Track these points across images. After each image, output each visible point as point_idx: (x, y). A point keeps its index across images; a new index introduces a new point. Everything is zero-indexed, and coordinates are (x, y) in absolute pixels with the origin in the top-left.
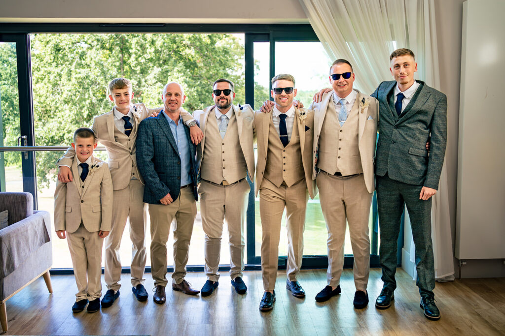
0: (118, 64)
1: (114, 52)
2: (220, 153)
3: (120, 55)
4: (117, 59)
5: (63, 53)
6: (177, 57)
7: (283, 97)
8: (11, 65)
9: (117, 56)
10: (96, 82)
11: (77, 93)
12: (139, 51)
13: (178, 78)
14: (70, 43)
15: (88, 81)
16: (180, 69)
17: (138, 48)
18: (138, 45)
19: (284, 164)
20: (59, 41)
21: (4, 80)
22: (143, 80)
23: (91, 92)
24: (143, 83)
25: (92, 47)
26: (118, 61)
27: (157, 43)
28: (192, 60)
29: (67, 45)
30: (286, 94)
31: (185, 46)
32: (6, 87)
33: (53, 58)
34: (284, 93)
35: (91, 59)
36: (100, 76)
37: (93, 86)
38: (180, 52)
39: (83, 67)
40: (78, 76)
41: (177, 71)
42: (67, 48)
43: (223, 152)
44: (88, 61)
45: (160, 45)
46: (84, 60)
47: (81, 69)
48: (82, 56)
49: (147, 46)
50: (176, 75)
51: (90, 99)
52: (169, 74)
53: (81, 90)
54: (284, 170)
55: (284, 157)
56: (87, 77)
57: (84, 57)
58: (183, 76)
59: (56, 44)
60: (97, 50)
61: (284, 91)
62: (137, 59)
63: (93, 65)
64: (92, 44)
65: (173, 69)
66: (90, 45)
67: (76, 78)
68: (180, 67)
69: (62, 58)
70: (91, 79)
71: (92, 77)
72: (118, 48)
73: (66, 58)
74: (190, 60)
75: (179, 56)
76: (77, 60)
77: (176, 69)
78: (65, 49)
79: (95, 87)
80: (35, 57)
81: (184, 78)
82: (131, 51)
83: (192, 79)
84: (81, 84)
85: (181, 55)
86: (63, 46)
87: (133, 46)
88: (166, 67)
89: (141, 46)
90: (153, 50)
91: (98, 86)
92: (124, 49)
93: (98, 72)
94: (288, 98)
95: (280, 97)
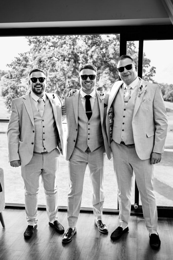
0: (72, 69)
1: (70, 62)
2: (41, 127)
3: (74, 64)
4: (72, 67)
5: (43, 63)
6: (106, 65)
7: (88, 82)
8: (17, 70)
9: (72, 65)
10: (60, 80)
11: (50, 86)
12: (84, 61)
13: (105, 77)
14: (47, 58)
15: (56, 79)
16: (106, 72)
17: (84, 60)
18: (84, 58)
19: (89, 134)
20: (41, 57)
21: (14, 78)
23: (57, 86)
25: (59, 59)
26: (73, 68)
27: (94, 57)
28: (114, 67)
29: (45, 59)
30: (90, 80)
31: (111, 59)
32: (14, 82)
33: (38, 67)
34: (88, 79)
35: (58, 67)
36: (62, 76)
37: (59, 82)
38: (108, 62)
39: (54, 72)
40: (50, 77)
41: (105, 73)
42: (45, 61)
43: (44, 127)
44: (57, 68)
45: (95, 58)
46: (54, 67)
47: (52, 73)
48: (53, 65)
49: (89, 58)
50: (104, 75)
51: (57, 89)
52: (100, 75)
53: (52, 84)
54: (89, 139)
55: (89, 129)
56: (55, 77)
57: (54, 66)
58: (108, 76)
59: (40, 58)
60: (62, 61)
61: (88, 77)
63: (59, 70)
64: (59, 58)
65: (103, 72)
66: (58, 58)
67: (49, 78)
68: (107, 71)
69: (43, 66)
70: (57, 78)
71: (58, 77)
72: (73, 60)
73: (45, 66)
74: (113, 67)
75: (107, 64)
76: (51, 67)
77: (104, 72)
78: (44, 61)
79: (60, 83)
80: (29, 66)
81: (109, 77)
82: (79, 62)
83: (114, 78)
84: (52, 81)
85: (108, 64)
86: (43, 60)
87: (81, 59)
88: (99, 71)
89: (85, 59)
90: (92, 61)
91: (61, 82)
92: (76, 61)
93: (62, 74)
94: (91, 83)
95: (85, 82)
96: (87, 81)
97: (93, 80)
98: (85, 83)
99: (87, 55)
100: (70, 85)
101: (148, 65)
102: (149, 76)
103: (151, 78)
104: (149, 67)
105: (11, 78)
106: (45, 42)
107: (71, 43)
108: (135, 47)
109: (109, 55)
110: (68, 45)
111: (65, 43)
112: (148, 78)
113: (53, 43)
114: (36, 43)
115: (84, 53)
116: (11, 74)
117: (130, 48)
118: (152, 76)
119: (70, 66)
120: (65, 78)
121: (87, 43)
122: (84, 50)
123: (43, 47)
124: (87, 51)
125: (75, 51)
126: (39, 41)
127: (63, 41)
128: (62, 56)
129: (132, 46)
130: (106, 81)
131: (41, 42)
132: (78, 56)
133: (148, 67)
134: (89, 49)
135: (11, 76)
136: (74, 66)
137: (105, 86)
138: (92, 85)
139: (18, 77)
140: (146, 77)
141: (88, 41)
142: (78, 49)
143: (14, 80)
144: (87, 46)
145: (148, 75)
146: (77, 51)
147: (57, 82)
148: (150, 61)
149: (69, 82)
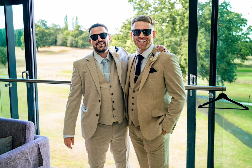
0: (170, 30)
1: (169, 24)
3: (172, 26)
4: (170, 28)
12: (181, 23)
13: (201, 36)
16: (202, 32)
17: (181, 21)
21: (120, 40)
22: (183, 38)
24: (183, 40)
25: (158, 22)
30: (144, 36)
31: (207, 19)
32: (120, 43)
34: (142, 35)
35: (157, 29)
36: (161, 37)
38: (204, 22)
49: (185, 20)
58: (203, 35)
60: (161, 24)
61: (142, 33)
62: (180, 27)
63: (158, 31)
71: (157, 37)
72: (171, 22)
82: (177, 23)
87: (178, 21)
90: (188, 22)
91: (160, 42)
92: (174, 23)
93: (160, 35)
94: (146, 40)
95: (138, 38)
96: (140, 38)
97: (147, 36)
98: (138, 40)
99: (184, 17)
100: (167, 44)
101: (245, 25)
102: (246, 34)
103: (248, 36)
104: (246, 26)
105: (118, 40)
106: (147, 8)
107: (170, 7)
108: (231, 8)
109: (205, 16)
110: (168, 9)
111: (164, 8)
112: (245, 36)
113: (154, 8)
114: (139, 9)
115: (181, 15)
116: (118, 36)
117: (226, 9)
118: (249, 34)
119: (168, 28)
120: (164, 38)
121: (184, 6)
122: (181, 13)
123: (146, 12)
124: (184, 14)
125: (173, 14)
126: (142, 7)
127: (163, 6)
128: (161, 19)
129: (228, 6)
130: (201, 40)
131: (144, 8)
132: (176, 18)
133: (244, 26)
134: (186, 11)
135: (118, 38)
136: (172, 28)
137: (201, 45)
138: (147, 42)
139: (124, 39)
140: (242, 36)
141: (185, 4)
142: (176, 12)
143: (120, 41)
144: (184, 9)
145: (244, 33)
146: (175, 14)
147: (156, 42)
148: (247, 21)
149: (166, 42)
